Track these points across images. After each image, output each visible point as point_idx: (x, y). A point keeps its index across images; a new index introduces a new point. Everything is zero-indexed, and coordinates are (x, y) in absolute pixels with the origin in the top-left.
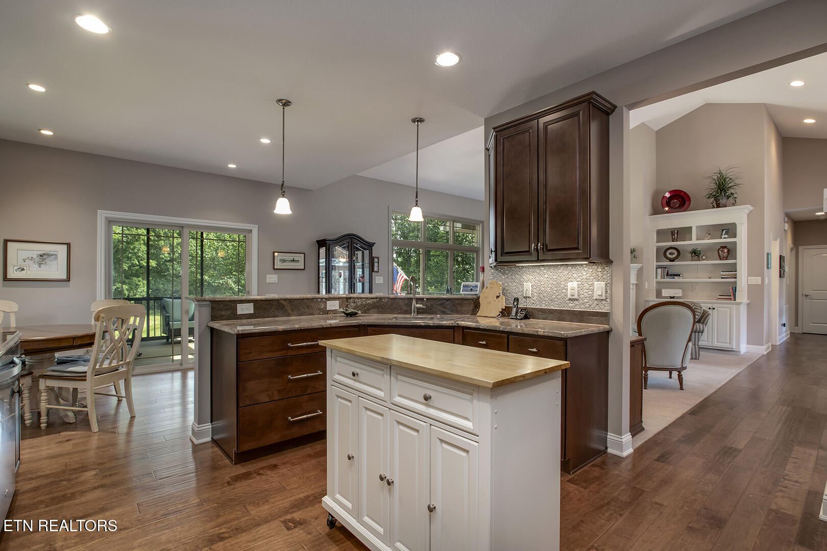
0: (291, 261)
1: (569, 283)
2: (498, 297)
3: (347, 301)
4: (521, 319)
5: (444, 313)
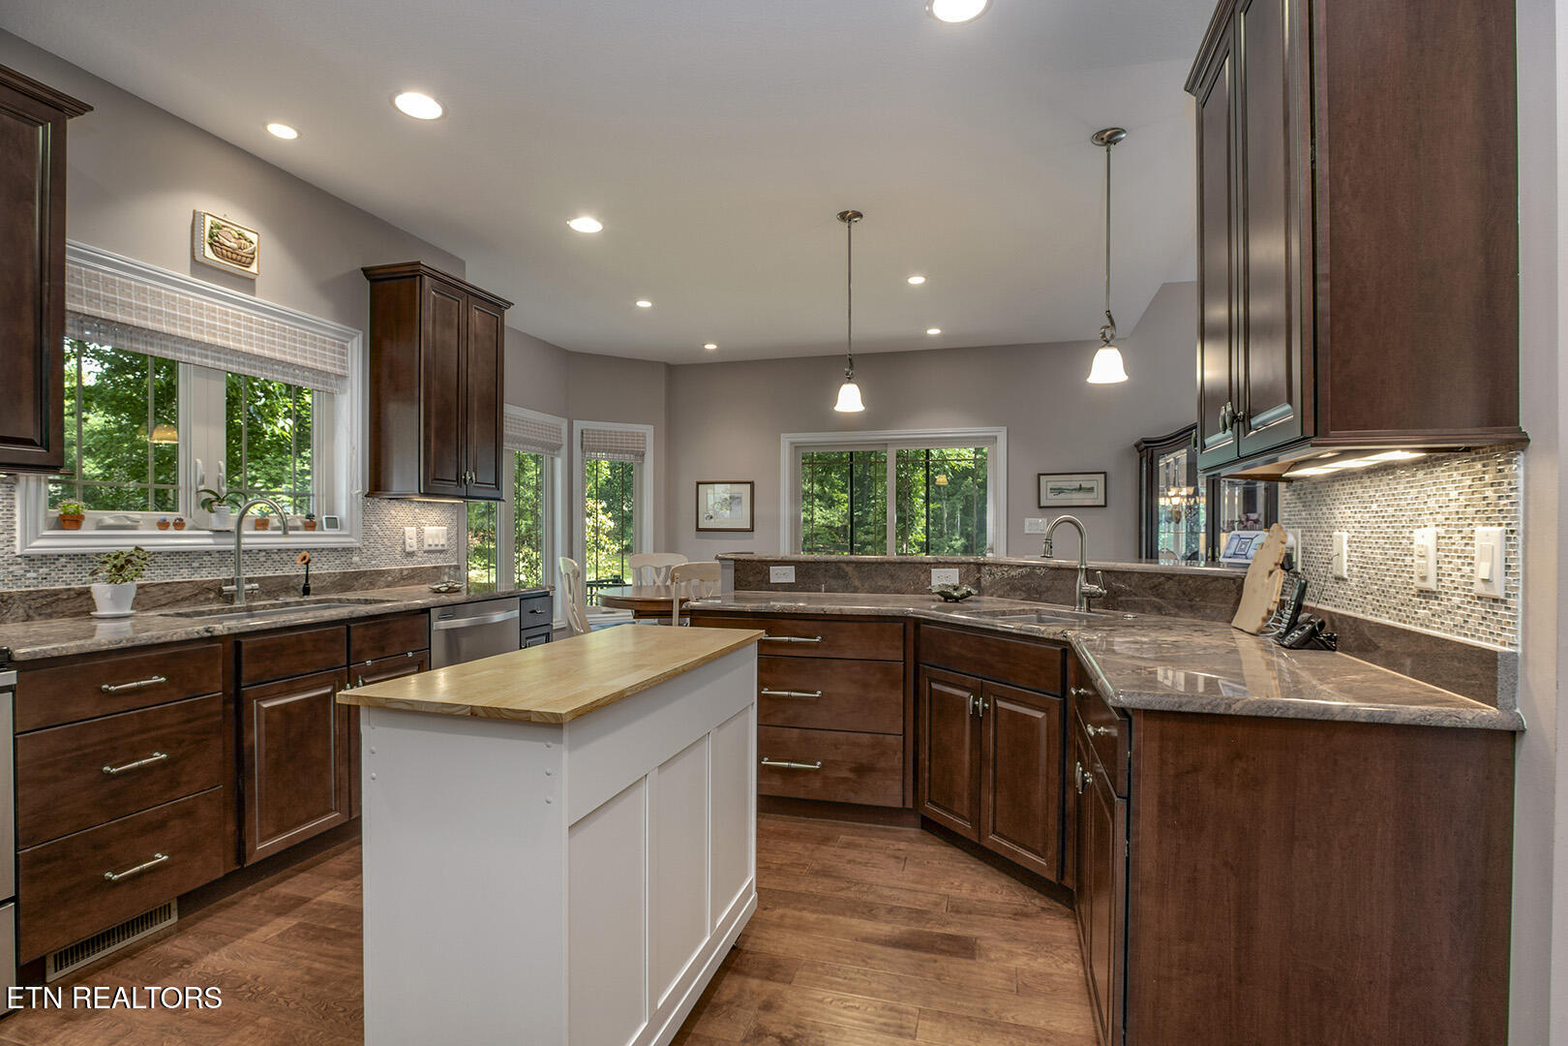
0: (1075, 489)
1: (1416, 531)
2: (1271, 573)
3: (979, 571)
4: (1290, 647)
5: (1159, 610)
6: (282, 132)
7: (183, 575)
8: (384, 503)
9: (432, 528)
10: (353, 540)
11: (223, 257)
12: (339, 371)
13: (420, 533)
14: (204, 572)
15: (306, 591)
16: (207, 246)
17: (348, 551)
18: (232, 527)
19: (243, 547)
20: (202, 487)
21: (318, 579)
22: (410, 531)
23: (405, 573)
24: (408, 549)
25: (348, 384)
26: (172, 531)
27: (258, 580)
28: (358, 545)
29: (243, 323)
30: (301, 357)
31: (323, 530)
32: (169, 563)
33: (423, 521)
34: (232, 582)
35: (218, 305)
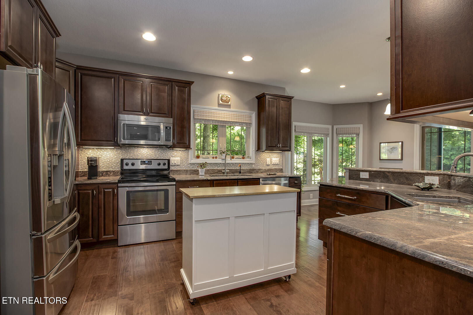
3: (450, 178)
6: (231, 73)
7: (216, 168)
8: (261, 152)
9: (275, 159)
10: (252, 161)
11: (223, 102)
12: (249, 122)
13: (271, 160)
14: (220, 167)
15: (240, 173)
16: (220, 101)
17: (252, 164)
18: (224, 158)
19: (226, 162)
20: (221, 150)
21: (244, 170)
22: (268, 159)
23: (266, 170)
24: (267, 164)
25: (252, 125)
26: (215, 159)
27: (229, 170)
28: (254, 163)
29: (228, 115)
30: (238, 120)
31: (246, 159)
32: (213, 165)
33: (272, 157)
34: (224, 170)
35: (223, 112)
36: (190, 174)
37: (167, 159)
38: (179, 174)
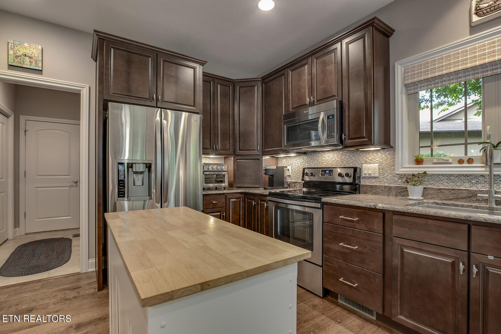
36: (397, 196)
37: (351, 165)
38: (375, 192)
